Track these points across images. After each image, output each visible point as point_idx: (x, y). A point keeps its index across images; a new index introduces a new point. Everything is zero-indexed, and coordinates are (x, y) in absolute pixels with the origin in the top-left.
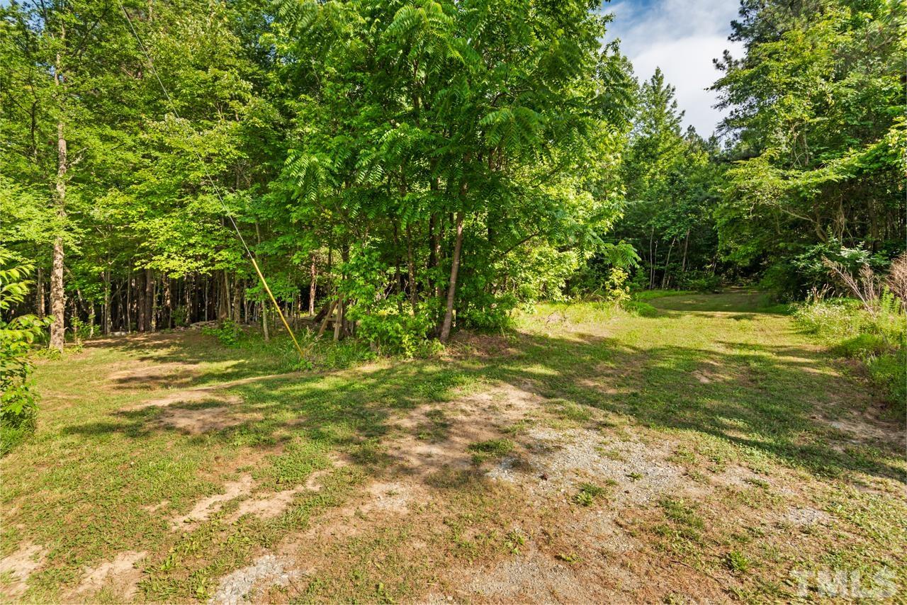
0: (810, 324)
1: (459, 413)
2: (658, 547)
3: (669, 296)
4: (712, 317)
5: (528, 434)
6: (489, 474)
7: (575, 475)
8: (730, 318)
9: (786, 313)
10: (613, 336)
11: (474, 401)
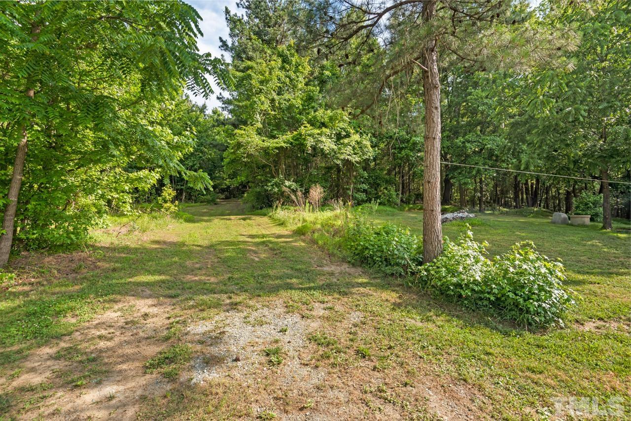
0: (280, 220)
1: (98, 340)
2: (333, 365)
3: (189, 207)
4: (230, 219)
5: (189, 332)
6: (194, 381)
7: (252, 347)
8: (240, 219)
9: (265, 215)
10: (181, 240)
11: (103, 323)
